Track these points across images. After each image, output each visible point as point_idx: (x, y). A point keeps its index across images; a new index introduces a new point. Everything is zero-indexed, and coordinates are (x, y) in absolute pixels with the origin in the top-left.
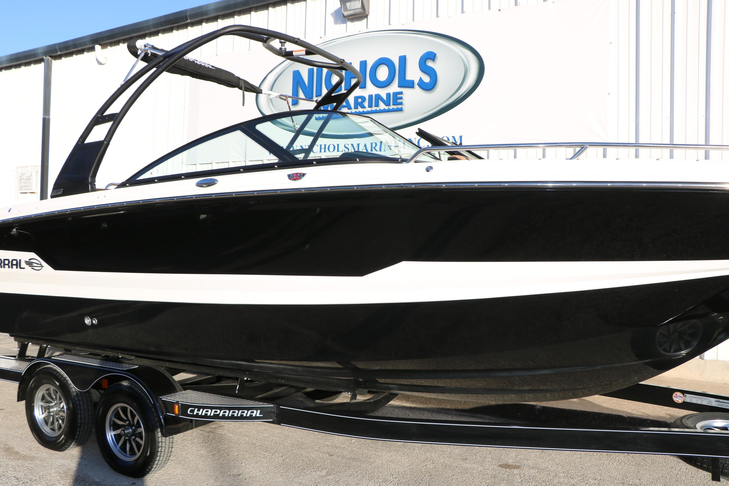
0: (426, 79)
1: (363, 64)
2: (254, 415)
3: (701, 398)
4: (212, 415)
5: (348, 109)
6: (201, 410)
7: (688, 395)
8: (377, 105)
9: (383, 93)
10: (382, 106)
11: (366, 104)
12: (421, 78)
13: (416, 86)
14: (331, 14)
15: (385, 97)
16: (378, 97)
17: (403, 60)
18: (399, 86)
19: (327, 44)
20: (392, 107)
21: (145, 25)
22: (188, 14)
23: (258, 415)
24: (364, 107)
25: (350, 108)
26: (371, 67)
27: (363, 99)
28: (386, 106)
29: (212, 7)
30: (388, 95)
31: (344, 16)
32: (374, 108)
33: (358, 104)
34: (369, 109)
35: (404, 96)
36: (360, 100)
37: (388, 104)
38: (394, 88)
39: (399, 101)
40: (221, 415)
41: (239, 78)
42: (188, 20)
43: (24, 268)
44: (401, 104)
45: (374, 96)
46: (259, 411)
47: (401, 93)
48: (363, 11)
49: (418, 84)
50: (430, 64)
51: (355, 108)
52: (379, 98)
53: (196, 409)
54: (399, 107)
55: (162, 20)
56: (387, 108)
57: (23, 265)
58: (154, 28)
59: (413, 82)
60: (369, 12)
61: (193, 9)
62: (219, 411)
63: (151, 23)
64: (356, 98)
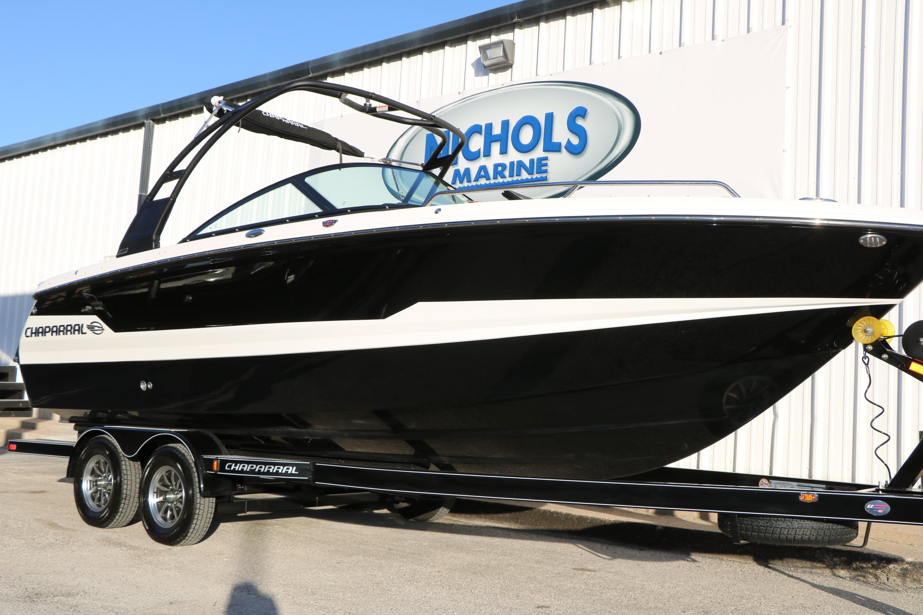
0: (575, 141)
1: (505, 124)
2: (289, 472)
3: (784, 484)
4: (248, 470)
5: (487, 180)
6: (238, 465)
7: (773, 481)
8: (519, 174)
9: (526, 159)
11: (507, 173)
12: (569, 140)
13: (564, 150)
14: (472, 64)
15: (527, 164)
16: (521, 164)
17: (550, 117)
18: (545, 150)
19: (466, 101)
20: (535, 176)
21: (261, 80)
22: (310, 67)
23: (293, 472)
24: (503, 177)
25: (488, 179)
26: (514, 127)
27: (504, 166)
28: (529, 174)
29: (337, 58)
30: (532, 161)
31: (485, 67)
32: (515, 178)
33: (497, 173)
34: (510, 179)
35: (549, 162)
36: (500, 169)
37: (530, 172)
38: (539, 153)
39: (544, 168)
40: (257, 470)
41: (336, 139)
42: (310, 74)
43: (85, 333)
44: (546, 171)
45: (515, 163)
46: (295, 468)
47: (546, 159)
48: (505, 60)
49: (565, 147)
50: (580, 122)
51: (494, 179)
52: (521, 166)
53: (234, 464)
54: (544, 175)
55: (281, 74)
56: (529, 177)
57: (85, 329)
58: (272, 84)
59: (560, 144)
60: (513, 61)
61: (315, 61)
62: (255, 466)
63: (268, 78)
64: (496, 166)
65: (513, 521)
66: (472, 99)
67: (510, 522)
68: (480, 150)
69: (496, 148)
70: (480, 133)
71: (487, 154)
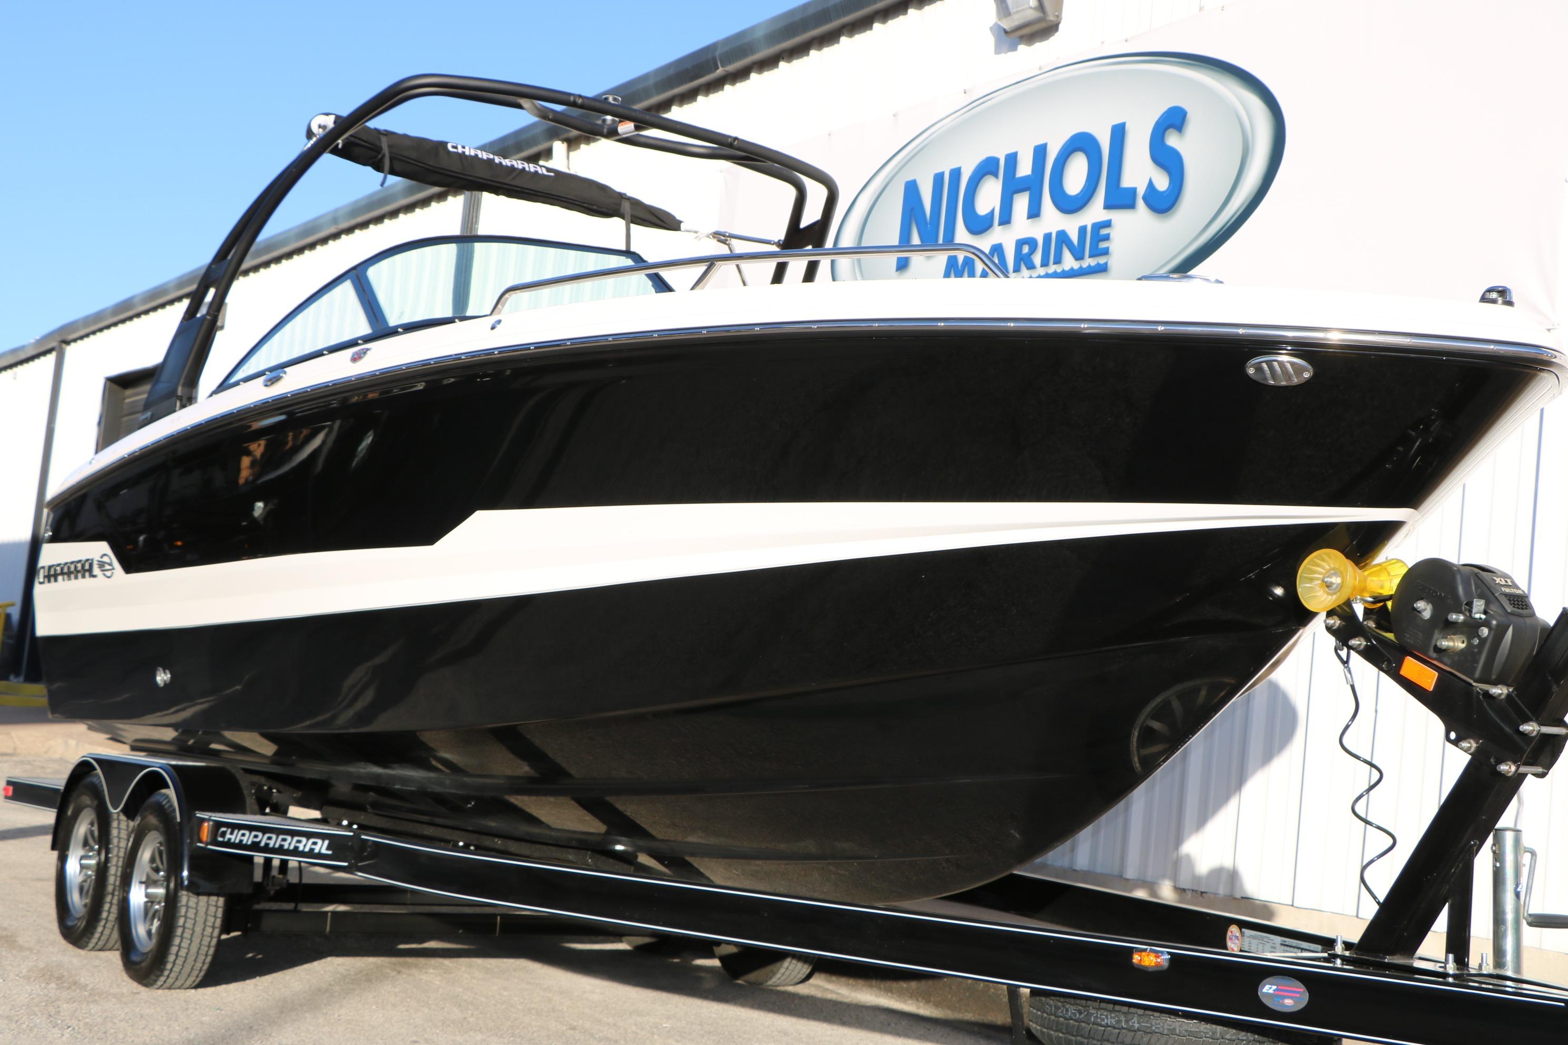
0: (1162, 183)
1: (1040, 152)
2: (317, 851)
3: (1263, 938)
4: (249, 843)
6: (236, 831)
7: (1247, 932)
8: (1058, 261)
9: (1071, 225)
10: (1069, 262)
11: (1037, 257)
12: (1151, 180)
13: (1140, 203)
14: (991, 29)
15: (1074, 237)
16: (1063, 237)
17: (1119, 133)
18: (1108, 206)
19: (974, 108)
20: (1089, 262)
21: (640, 86)
22: (718, 53)
23: (324, 851)
24: (1029, 266)
26: (1055, 160)
28: (1077, 259)
29: (760, 33)
30: (1082, 230)
31: (1006, 32)
32: (1051, 269)
33: (1021, 259)
34: (1042, 271)
35: (1114, 232)
36: (1026, 249)
37: (1079, 257)
38: (1095, 212)
39: (1103, 245)
40: (262, 844)
41: (622, 196)
42: (717, 68)
43: (95, 577)
44: (1106, 252)
45: (1054, 236)
46: (326, 842)
47: (1107, 224)
49: (1145, 198)
50: (1173, 140)
51: (1015, 271)
52: (1063, 242)
53: (229, 830)
54: (1102, 260)
55: (672, 72)
56: (1077, 265)
57: (95, 569)
58: (659, 93)
59: (1133, 191)
61: (728, 40)
62: (260, 834)
63: (651, 82)
64: (1020, 243)
65: (923, 998)
66: (986, 103)
67: (918, 1000)
68: (993, 211)
69: (1021, 203)
70: (996, 175)
71: (1006, 220)
